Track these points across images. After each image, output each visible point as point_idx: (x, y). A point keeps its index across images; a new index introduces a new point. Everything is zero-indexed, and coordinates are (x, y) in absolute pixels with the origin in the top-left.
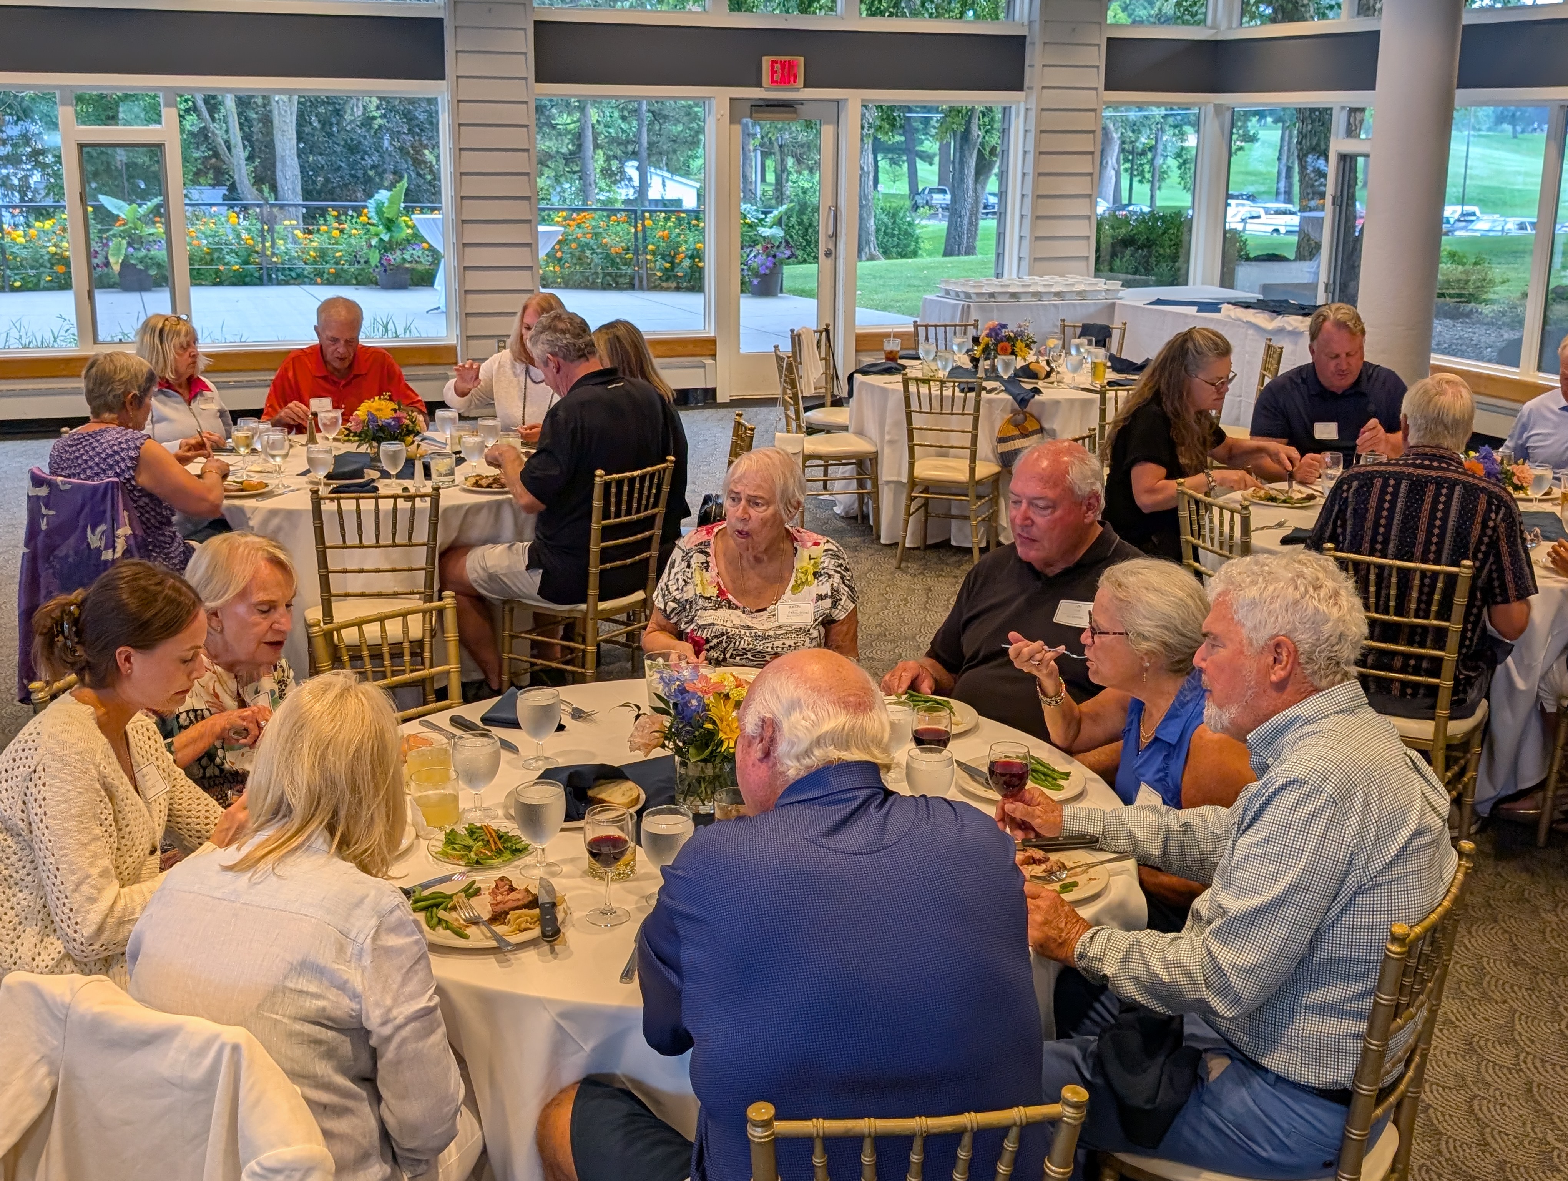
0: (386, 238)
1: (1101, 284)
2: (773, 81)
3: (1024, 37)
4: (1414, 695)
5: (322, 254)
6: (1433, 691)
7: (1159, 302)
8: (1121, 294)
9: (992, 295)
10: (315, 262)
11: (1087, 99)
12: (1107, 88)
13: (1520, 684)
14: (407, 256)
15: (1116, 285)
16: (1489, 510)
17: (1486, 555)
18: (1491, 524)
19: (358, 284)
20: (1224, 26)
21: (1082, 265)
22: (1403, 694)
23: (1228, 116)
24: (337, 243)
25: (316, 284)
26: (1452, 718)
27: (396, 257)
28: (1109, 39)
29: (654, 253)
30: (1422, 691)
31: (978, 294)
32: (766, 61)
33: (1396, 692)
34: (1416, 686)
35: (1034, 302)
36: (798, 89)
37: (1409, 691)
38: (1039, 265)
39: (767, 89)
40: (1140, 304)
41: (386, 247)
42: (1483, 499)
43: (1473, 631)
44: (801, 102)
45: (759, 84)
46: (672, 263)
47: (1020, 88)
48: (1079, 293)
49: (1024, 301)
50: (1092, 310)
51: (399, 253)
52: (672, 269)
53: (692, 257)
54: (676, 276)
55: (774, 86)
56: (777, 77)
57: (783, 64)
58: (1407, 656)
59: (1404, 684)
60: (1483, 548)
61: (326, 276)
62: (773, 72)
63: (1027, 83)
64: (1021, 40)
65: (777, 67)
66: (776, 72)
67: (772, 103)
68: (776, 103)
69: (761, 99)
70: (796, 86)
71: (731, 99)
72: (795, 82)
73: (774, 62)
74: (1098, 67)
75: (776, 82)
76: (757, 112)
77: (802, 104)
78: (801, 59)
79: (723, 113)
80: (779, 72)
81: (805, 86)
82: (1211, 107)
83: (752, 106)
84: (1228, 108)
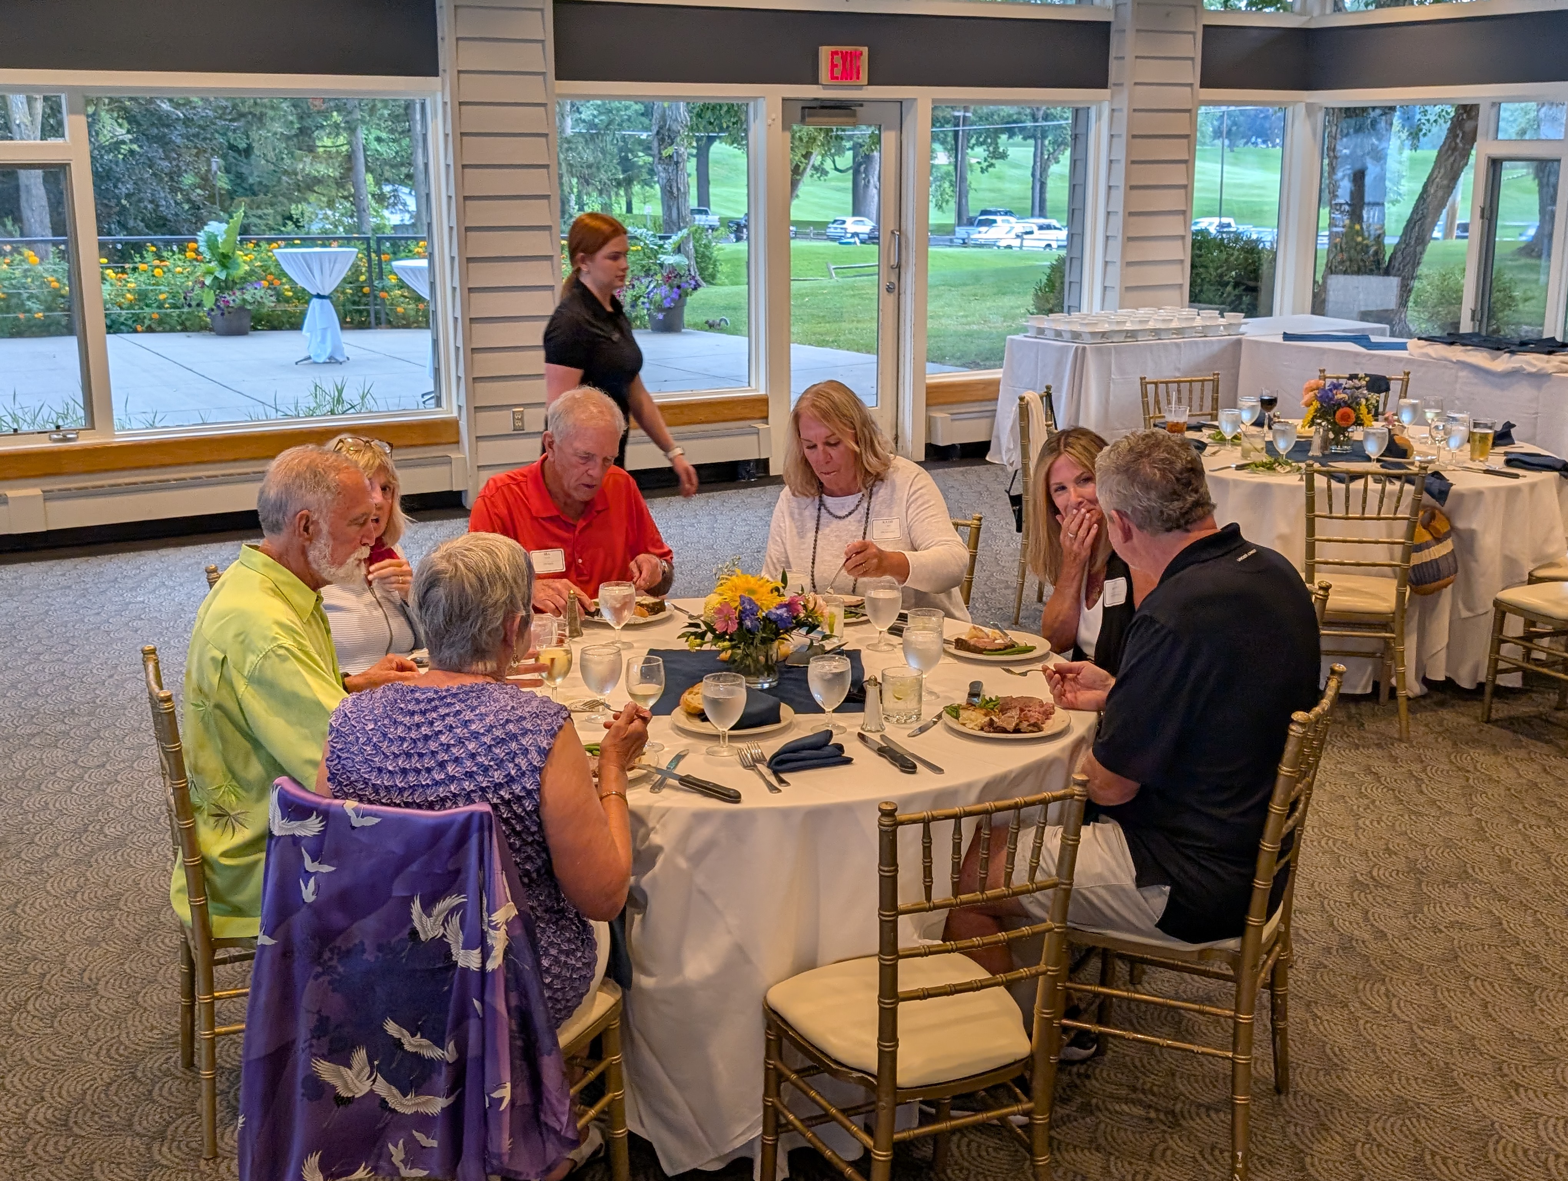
0: (223, 276)
2: (833, 77)
3: (1108, 24)
5: (142, 297)
10: (131, 307)
11: (1180, 97)
12: (1203, 85)
14: (248, 297)
19: (185, 329)
20: (1316, 12)
21: (1174, 294)
23: (1320, 117)
24: (157, 284)
25: (135, 331)
27: (234, 298)
28: (1205, 27)
31: (1091, 334)
32: (825, 52)
35: (1154, 341)
36: (860, 87)
39: (826, 87)
41: (223, 286)
44: (860, 103)
45: (815, 81)
47: (1104, 85)
51: (238, 293)
55: (834, 82)
56: (838, 72)
57: (844, 56)
61: (147, 322)
62: (833, 66)
63: (1112, 79)
64: (1105, 26)
65: (838, 60)
66: (836, 66)
67: (828, 104)
68: (832, 104)
69: (816, 99)
70: (858, 83)
71: (784, 100)
72: (858, 78)
73: (834, 53)
74: (1192, 59)
75: (837, 78)
76: (810, 116)
77: (861, 105)
78: (865, 50)
79: (774, 116)
80: (840, 67)
81: (870, 83)
82: (1303, 105)
83: (803, 108)
84: (1321, 108)
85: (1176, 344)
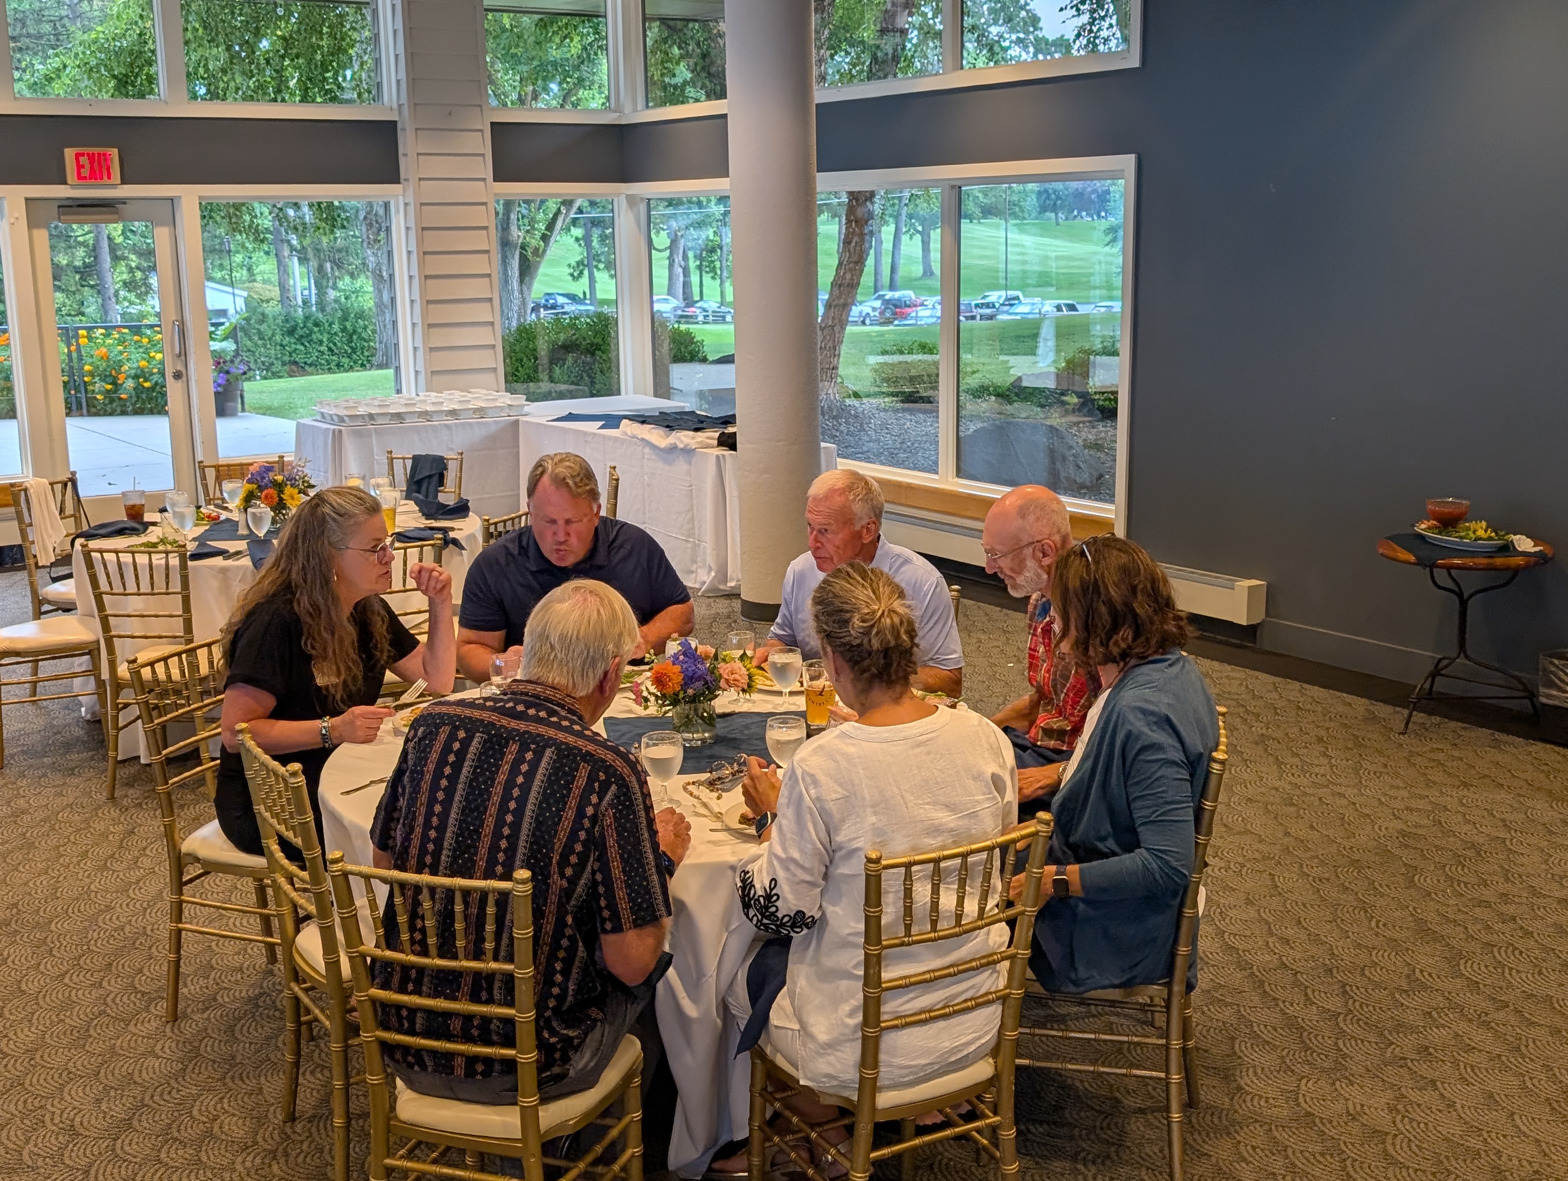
1: (507, 399)
2: (80, 177)
3: (393, 123)
4: (486, 1074)
6: (510, 1065)
7: (571, 417)
8: (526, 409)
9: (371, 416)
11: (475, 191)
12: (496, 179)
13: (690, 1009)
15: (521, 399)
16: (588, 790)
17: (583, 858)
18: (590, 811)
20: (628, 109)
21: (491, 377)
22: (470, 1073)
23: (643, 207)
26: (545, 1100)
28: (493, 124)
29: (92, 374)
30: (497, 1067)
31: (350, 417)
32: (69, 153)
33: (460, 1072)
34: (488, 1061)
35: (422, 423)
36: (114, 186)
37: (480, 1068)
38: (436, 378)
39: (73, 186)
40: (543, 421)
42: (584, 771)
43: (566, 973)
44: (123, 201)
45: (64, 182)
46: (114, 383)
47: (396, 180)
48: (475, 411)
49: (409, 422)
50: (493, 429)
52: (115, 392)
53: (136, 377)
54: (120, 399)
55: (83, 183)
56: (85, 172)
57: (91, 157)
58: (468, 1018)
59: (472, 1060)
60: (578, 847)
62: (80, 167)
63: (402, 175)
64: (390, 125)
65: (84, 160)
66: (83, 167)
67: (85, 203)
68: (89, 202)
69: (68, 199)
70: (109, 182)
71: (27, 199)
72: (109, 178)
73: (78, 156)
74: (483, 155)
75: (85, 178)
76: (64, 214)
77: (125, 203)
78: (114, 152)
79: (16, 215)
80: (88, 166)
81: (124, 182)
82: (623, 197)
83: (59, 207)
84: (642, 199)
85: (446, 425)
